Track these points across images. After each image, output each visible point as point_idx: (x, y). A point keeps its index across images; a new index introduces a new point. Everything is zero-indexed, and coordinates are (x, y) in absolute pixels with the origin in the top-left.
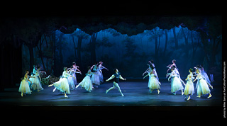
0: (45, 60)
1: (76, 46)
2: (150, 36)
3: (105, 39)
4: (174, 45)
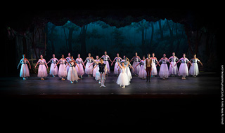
0: (37, 50)
1: (68, 38)
2: (137, 28)
3: (95, 31)
4: (160, 36)
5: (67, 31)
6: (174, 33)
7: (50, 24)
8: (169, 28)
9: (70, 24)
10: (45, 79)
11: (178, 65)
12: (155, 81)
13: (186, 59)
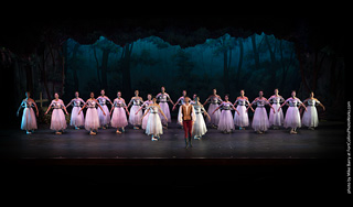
0: (50, 85)
1: (100, 64)
2: (215, 49)
4: (253, 62)
5: (100, 53)
6: (278, 56)
7: (71, 42)
8: (270, 48)
9: (104, 42)
10: (63, 132)
11: (285, 109)
12: (246, 136)
13: (297, 100)
